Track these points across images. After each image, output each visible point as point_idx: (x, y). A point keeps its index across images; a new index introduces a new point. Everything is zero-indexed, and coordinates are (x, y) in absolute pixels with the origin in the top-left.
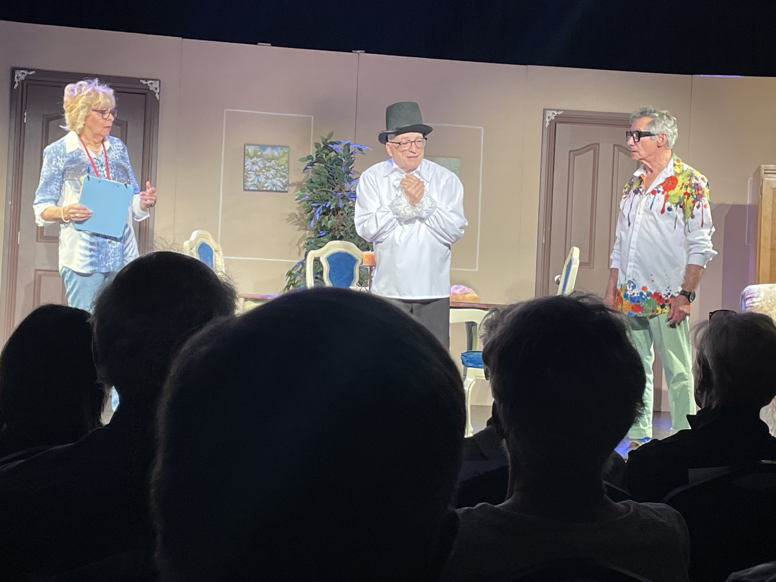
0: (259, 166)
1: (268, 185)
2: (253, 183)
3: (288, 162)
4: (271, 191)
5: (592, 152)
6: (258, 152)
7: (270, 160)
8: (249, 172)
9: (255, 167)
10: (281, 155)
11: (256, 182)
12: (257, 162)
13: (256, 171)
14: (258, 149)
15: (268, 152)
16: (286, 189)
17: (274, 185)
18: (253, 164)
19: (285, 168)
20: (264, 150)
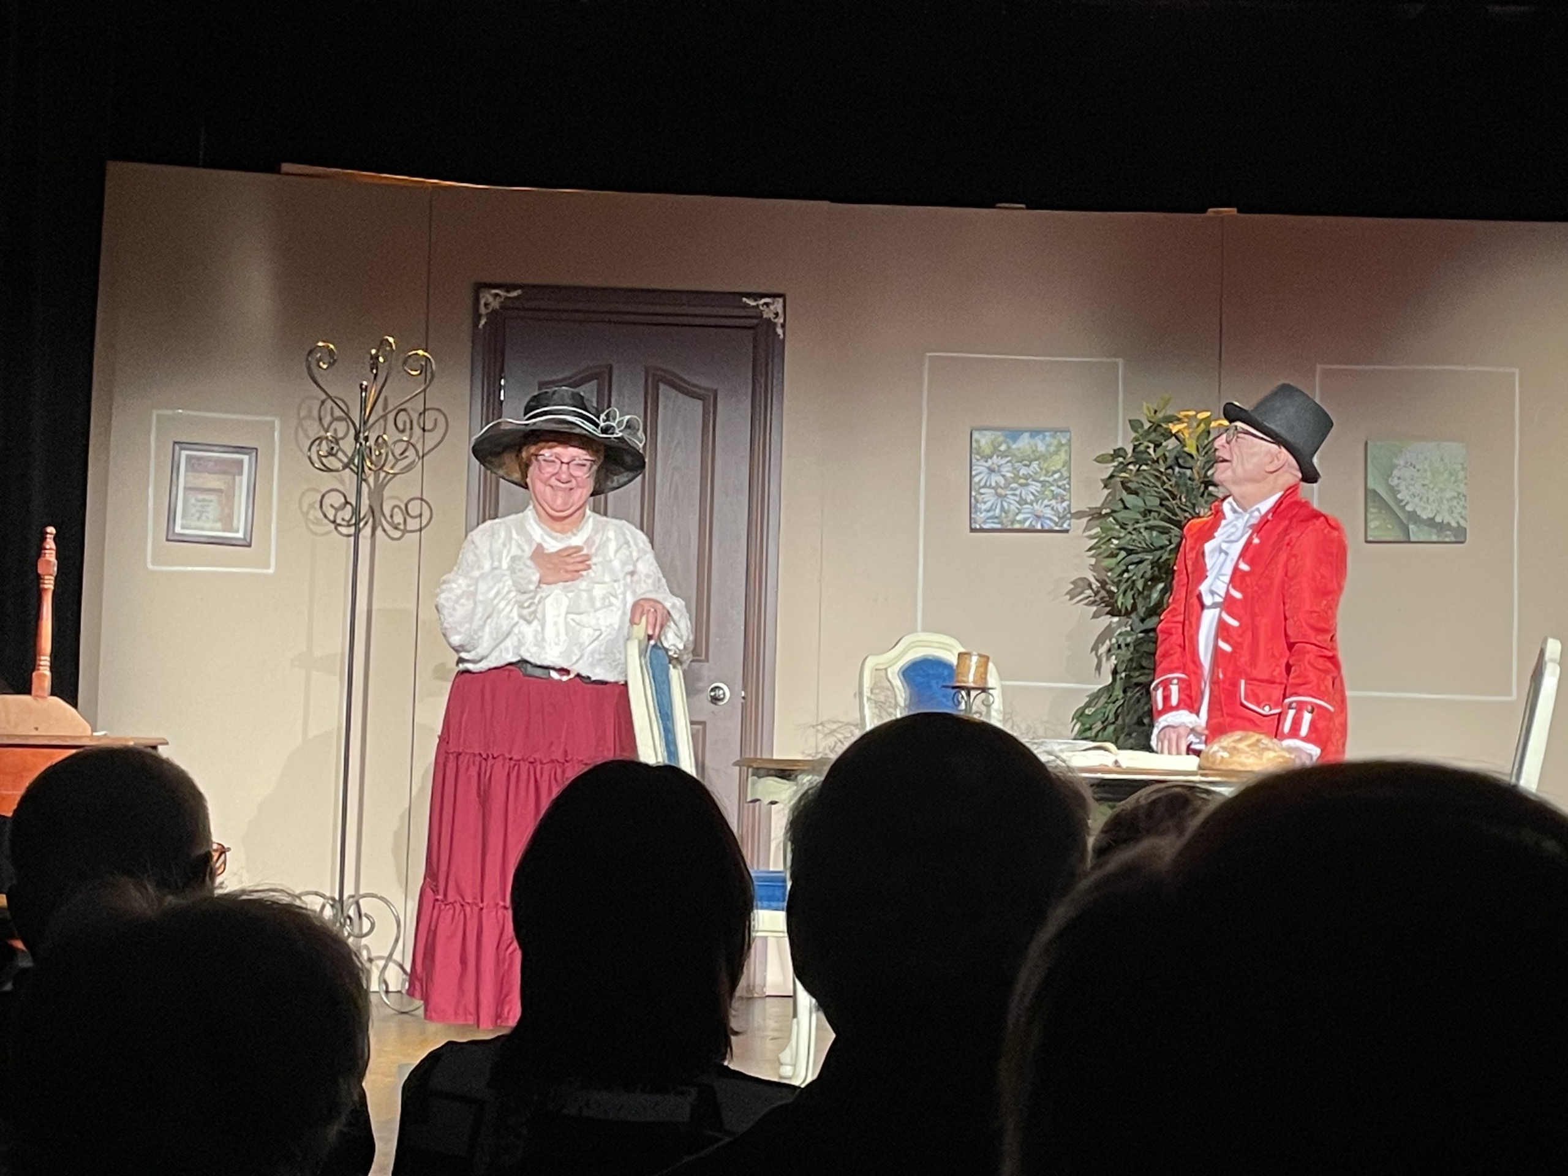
0: (1003, 476)
1: (1025, 518)
2: (990, 514)
3: (1067, 464)
4: (1032, 530)
6: (1000, 445)
7: (1027, 461)
8: (982, 491)
9: (996, 479)
10: (1052, 449)
11: (998, 511)
12: (999, 466)
13: (998, 486)
14: (1001, 439)
15: (1024, 443)
16: (1065, 526)
17: (1038, 517)
18: (991, 470)
19: (1061, 478)
20: (1015, 439)
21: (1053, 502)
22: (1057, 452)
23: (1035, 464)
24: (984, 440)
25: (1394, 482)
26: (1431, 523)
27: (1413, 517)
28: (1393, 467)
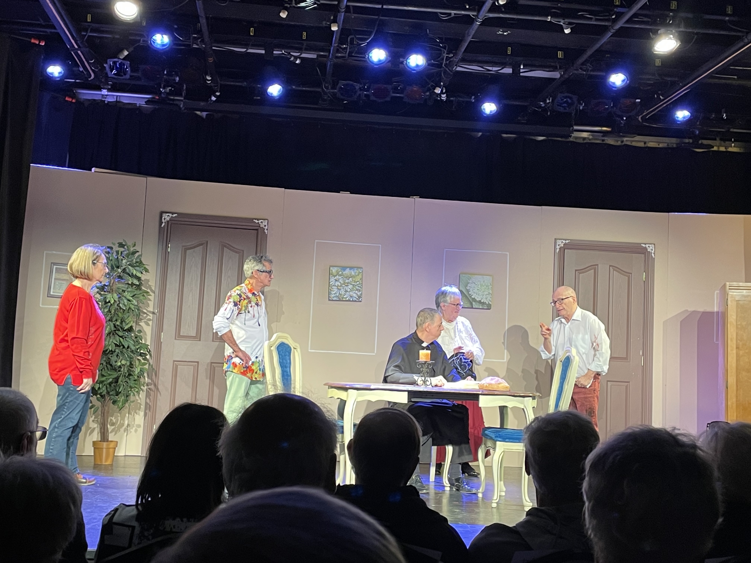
0: (340, 282)
2: (335, 295)
3: (361, 279)
4: (349, 301)
5: (592, 271)
6: (339, 272)
7: (348, 277)
8: (333, 287)
9: (337, 283)
10: (357, 274)
11: (338, 295)
12: (339, 279)
13: (338, 286)
14: (340, 270)
15: (347, 272)
16: (360, 300)
17: (351, 297)
18: (336, 280)
19: (359, 284)
20: (344, 270)
21: (356, 292)
22: (358, 275)
23: (351, 279)
24: (334, 270)
25: (468, 288)
26: (480, 302)
27: (474, 300)
28: (468, 283)
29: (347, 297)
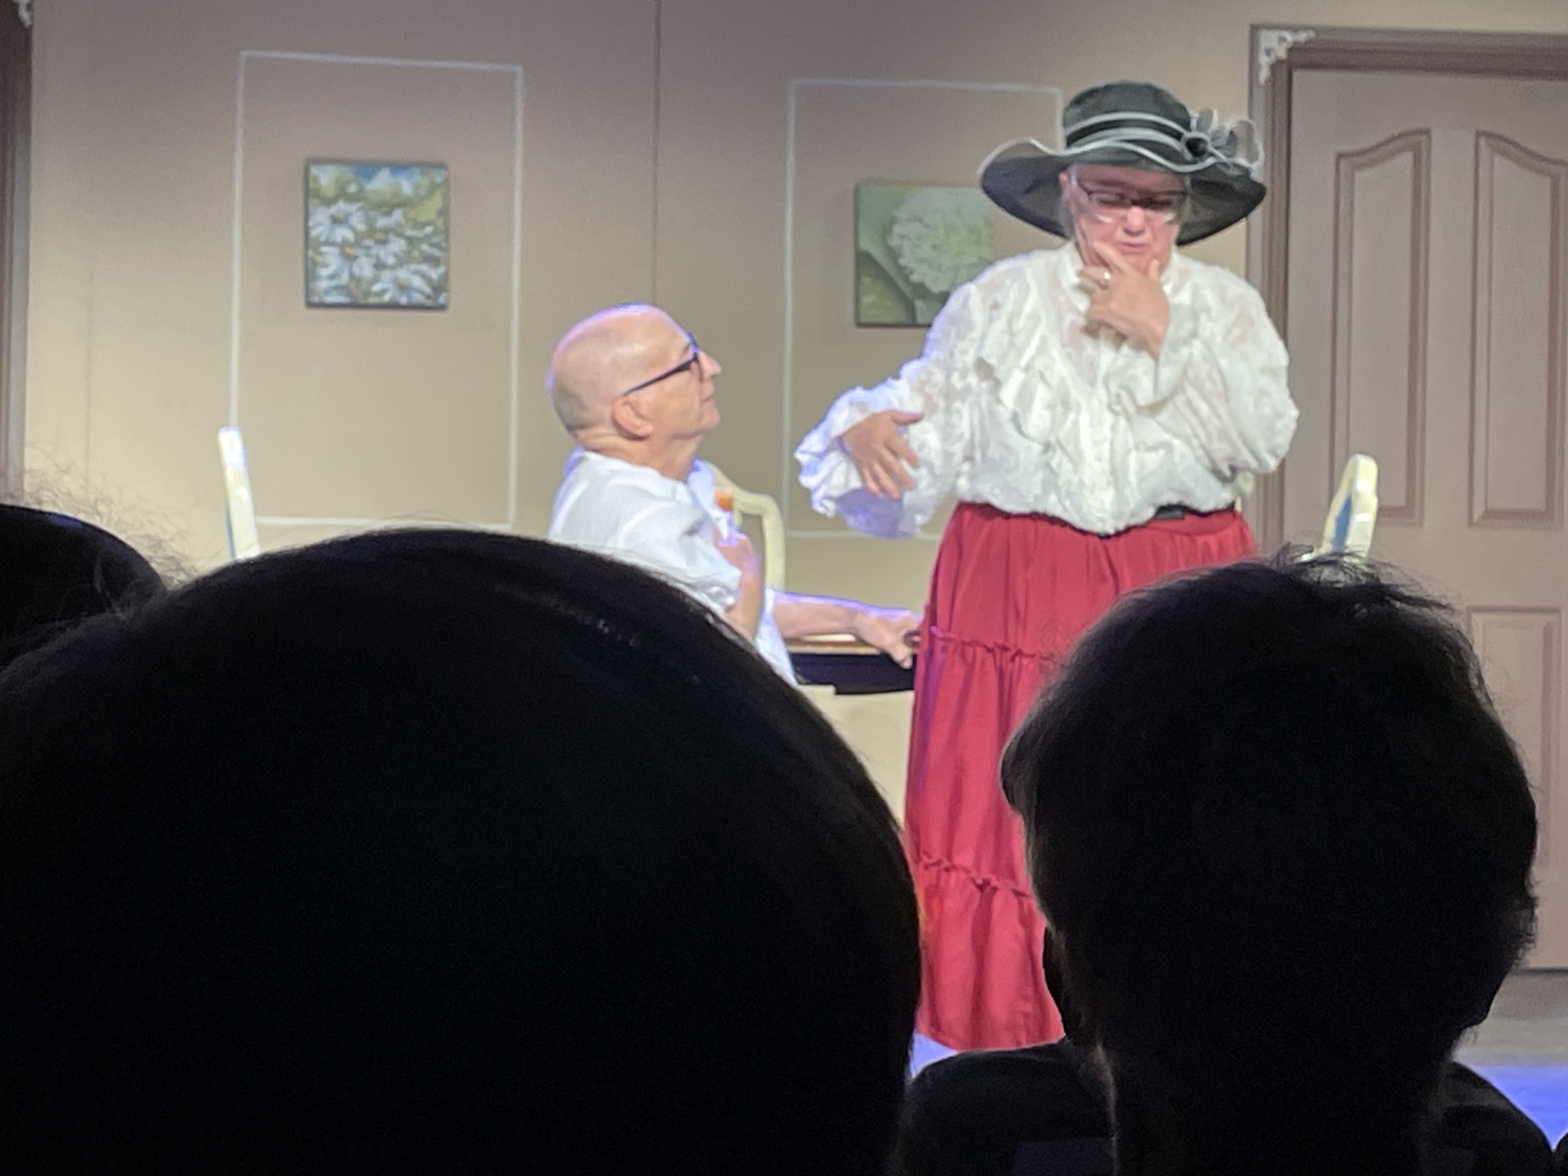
0: (353, 229)
1: (384, 287)
2: (335, 283)
3: (444, 213)
4: (394, 306)
5: (1406, 159)
6: (348, 183)
7: (387, 207)
8: (324, 249)
9: (342, 233)
10: (422, 192)
11: (344, 279)
12: (348, 215)
13: (344, 244)
14: (350, 176)
15: (382, 183)
16: (442, 300)
17: (403, 288)
18: (336, 221)
19: (435, 233)
20: (369, 177)
21: (424, 267)
22: (429, 196)
23: (398, 214)
25: (895, 242)
27: (919, 293)
28: (893, 222)
29: (384, 291)
